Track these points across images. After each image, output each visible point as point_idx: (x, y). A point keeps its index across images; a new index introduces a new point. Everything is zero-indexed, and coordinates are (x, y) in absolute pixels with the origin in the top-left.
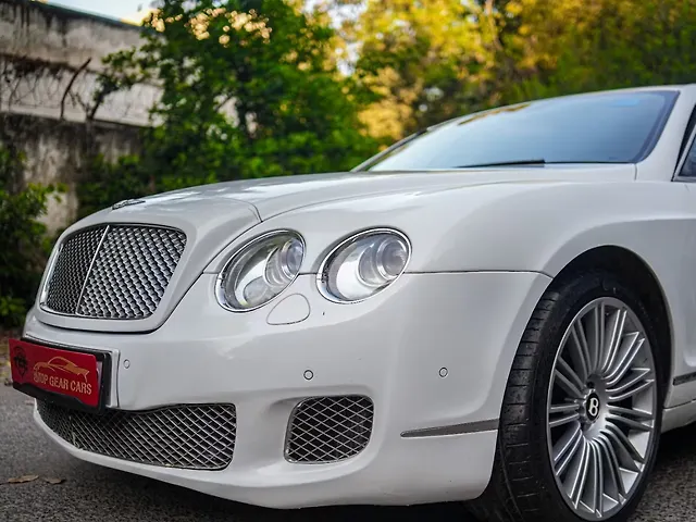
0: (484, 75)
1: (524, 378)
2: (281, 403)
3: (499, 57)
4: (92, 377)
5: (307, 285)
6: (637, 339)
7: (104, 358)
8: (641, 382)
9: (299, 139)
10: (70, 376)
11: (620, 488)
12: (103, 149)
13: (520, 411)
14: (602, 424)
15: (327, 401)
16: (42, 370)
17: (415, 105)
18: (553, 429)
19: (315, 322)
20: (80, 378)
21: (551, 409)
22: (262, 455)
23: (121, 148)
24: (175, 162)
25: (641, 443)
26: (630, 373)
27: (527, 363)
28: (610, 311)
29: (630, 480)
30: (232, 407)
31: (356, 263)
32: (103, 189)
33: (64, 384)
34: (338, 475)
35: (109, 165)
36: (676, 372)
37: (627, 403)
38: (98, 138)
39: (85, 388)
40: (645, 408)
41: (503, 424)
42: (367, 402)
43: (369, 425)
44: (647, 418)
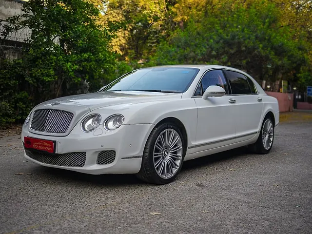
0: (160, 23)
1: (148, 147)
2: (96, 152)
3: (166, 15)
4: (52, 147)
5: (101, 127)
6: (178, 138)
7: (55, 142)
8: (179, 148)
9: (86, 55)
10: (45, 146)
11: (172, 172)
12: (7, 56)
13: (147, 154)
14: (168, 157)
15: (106, 151)
16: (36, 144)
17: (132, 31)
18: (155, 158)
19: (104, 135)
20: (49, 147)
21: (154, 153)
22: (92, 163)
23: (14, 56)
24: (37, 63)
25: (178, 163)
26: (176, 146)
27: (149, 144)
28: (170, 132)
29: (175, 171)
30: (85, 153)
31: (112, 122)
32: (8, 72)
33: (43, 148)
34: (108, 167)
35: (9, 63)
36: (188, 146)
37: (175, 153)
38: (5, 51)
39: (50, 149)
40: (180, 154)
41: (143, 157)
42: (114, 152)
43: (115, 156)
44: (180, 156)
